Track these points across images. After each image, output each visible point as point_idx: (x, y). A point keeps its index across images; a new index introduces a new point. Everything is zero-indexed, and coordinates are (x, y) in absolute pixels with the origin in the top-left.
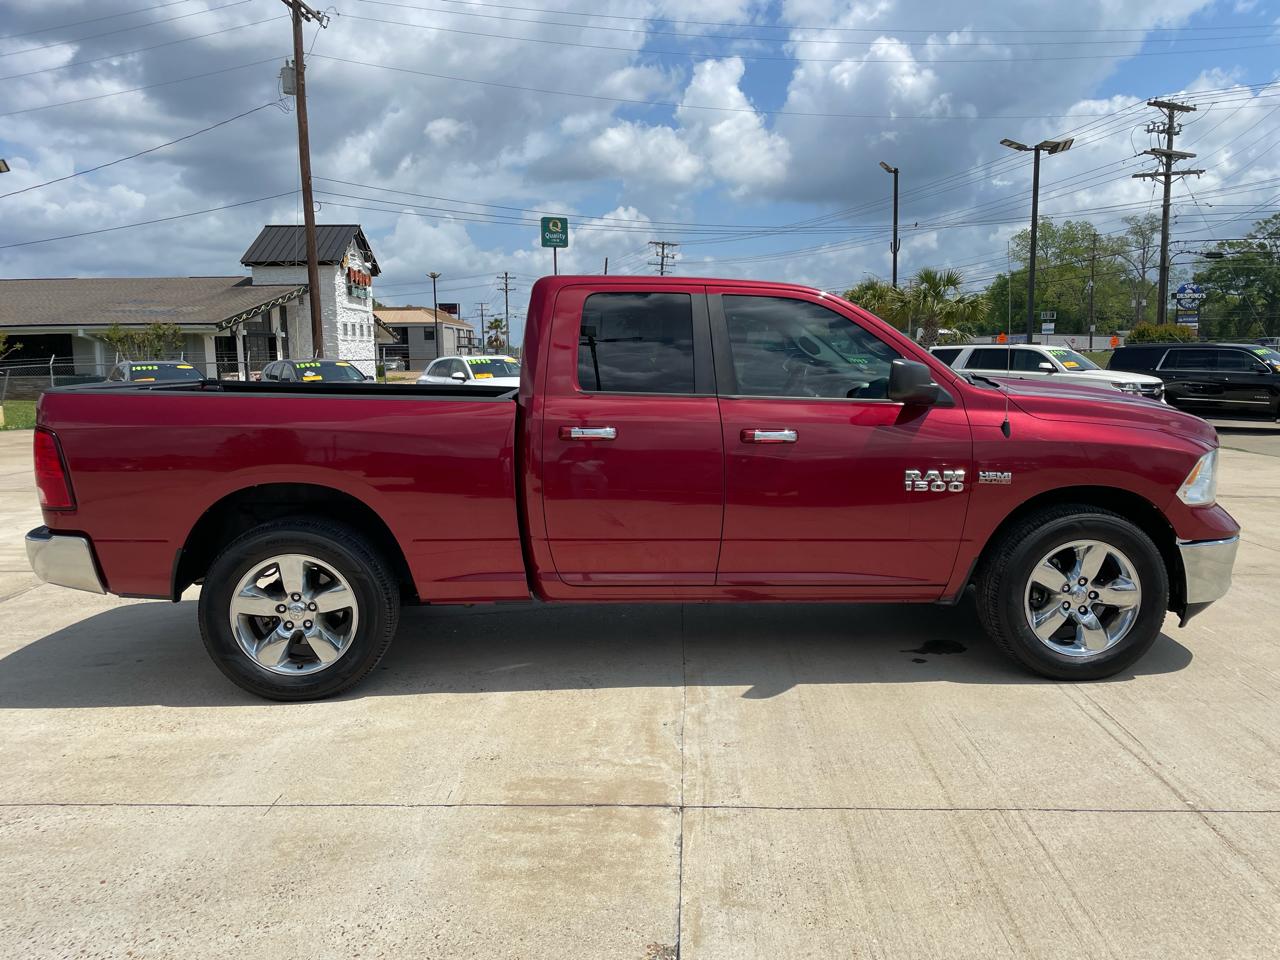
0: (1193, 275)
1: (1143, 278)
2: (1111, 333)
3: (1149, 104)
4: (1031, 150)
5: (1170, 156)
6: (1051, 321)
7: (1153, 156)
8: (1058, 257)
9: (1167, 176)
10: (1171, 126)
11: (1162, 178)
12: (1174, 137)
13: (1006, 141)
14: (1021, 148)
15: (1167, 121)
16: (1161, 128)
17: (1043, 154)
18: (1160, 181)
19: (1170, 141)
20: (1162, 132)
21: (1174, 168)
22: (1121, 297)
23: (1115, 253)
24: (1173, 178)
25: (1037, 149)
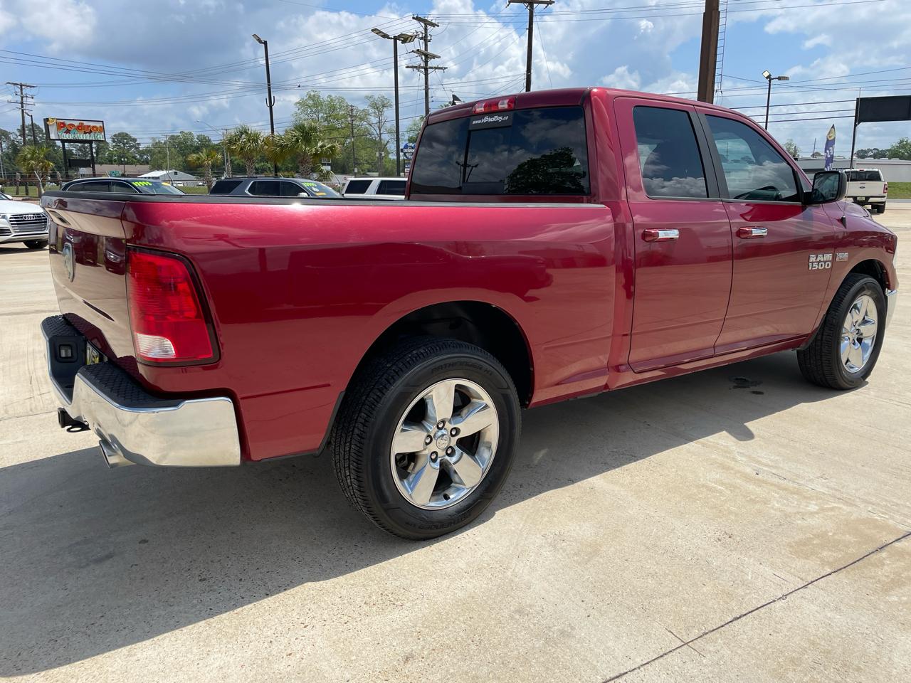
0: (407, 138)
1: (380, 139)
2: (364, 174)
3: (413, 18)
4: (392, 39)
5: (427, 56)
6: (328, 165)
7: (416, 55)
8: (326, 120)
9: (426, 70)
10: (426, 36)
11: (423, 70)
12: (429, 43)
13: (376, 29)
14: (385, 36)
15: (423, 32)
16: (421, 36)
17: (399, 42)
18: (421, 72)
19: (426, 45)
20: (422, 38)
21: (430, 64)
22: (368, 150)
23: (361, 119)
24: (430, 71)
25: (395, 39)
